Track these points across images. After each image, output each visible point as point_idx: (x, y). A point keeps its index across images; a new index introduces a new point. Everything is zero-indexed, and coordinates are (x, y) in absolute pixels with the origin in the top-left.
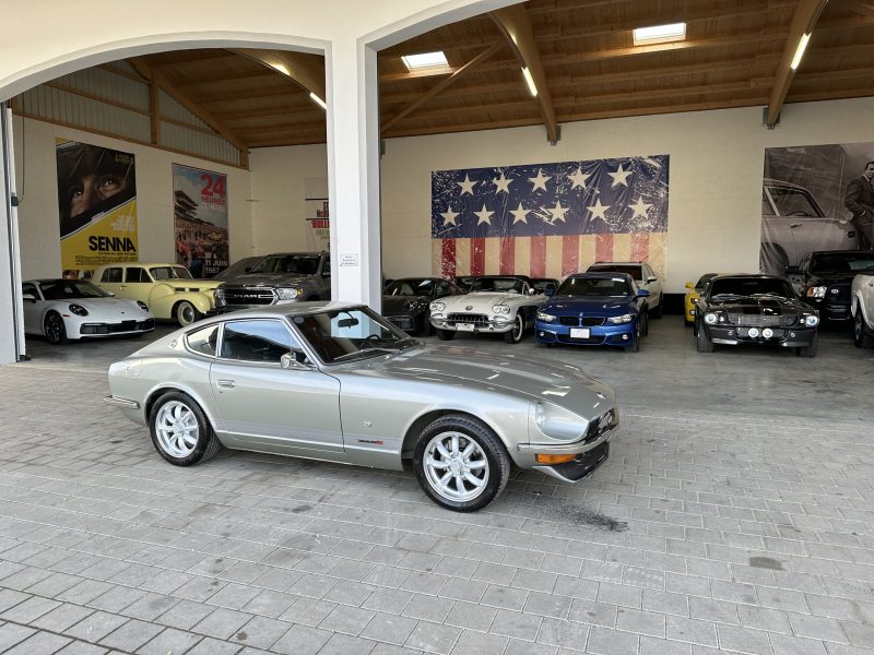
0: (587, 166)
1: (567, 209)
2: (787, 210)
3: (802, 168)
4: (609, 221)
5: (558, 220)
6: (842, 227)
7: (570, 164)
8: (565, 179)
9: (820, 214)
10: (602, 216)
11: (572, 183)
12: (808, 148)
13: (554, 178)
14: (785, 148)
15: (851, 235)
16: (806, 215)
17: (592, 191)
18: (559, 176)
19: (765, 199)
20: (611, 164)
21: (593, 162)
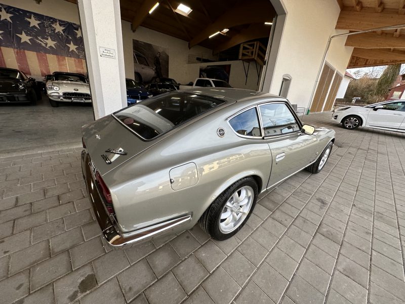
0: (62, 23)
1: (56, 42)
2: (141, 63)
3: (143, 49)
4: (79, 52)
5: (51, 47)
6: (154, 70)
7: (51, 18)
8: (51, 26)
9: (149, 66)
10: (75, 50)
11: (55, 29)
12: (144, 43)
13: (43, 23)
14: (138, 41)
15: (156, 73)
16: (145, 65)
17: (68, 37)
18: (46, 23)
19: (134, 57)
20: (75, 26)
21: (64, 22)
